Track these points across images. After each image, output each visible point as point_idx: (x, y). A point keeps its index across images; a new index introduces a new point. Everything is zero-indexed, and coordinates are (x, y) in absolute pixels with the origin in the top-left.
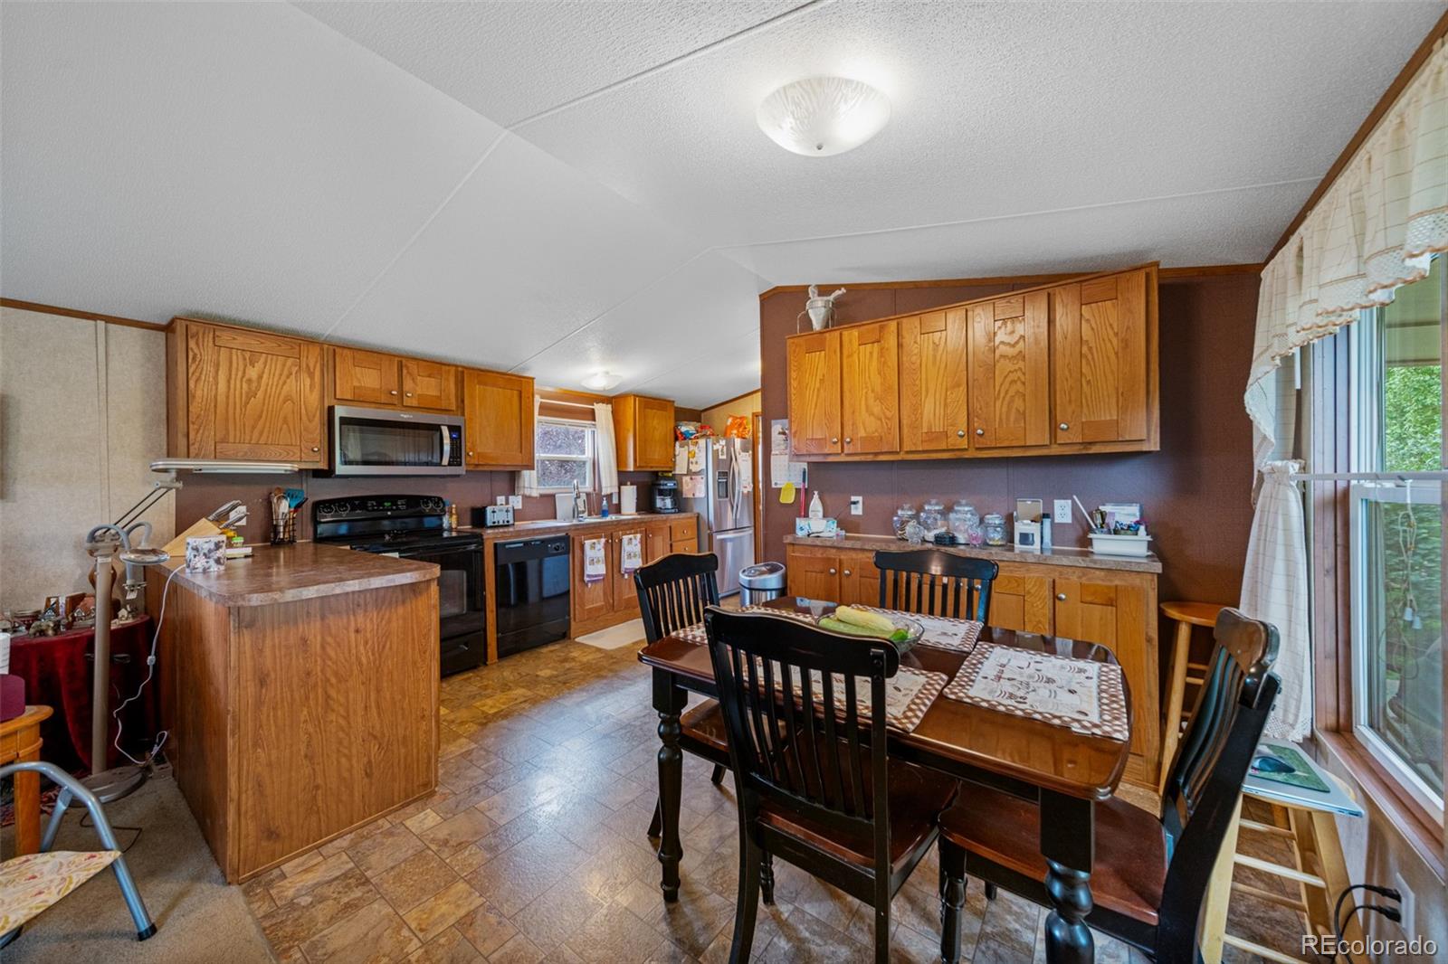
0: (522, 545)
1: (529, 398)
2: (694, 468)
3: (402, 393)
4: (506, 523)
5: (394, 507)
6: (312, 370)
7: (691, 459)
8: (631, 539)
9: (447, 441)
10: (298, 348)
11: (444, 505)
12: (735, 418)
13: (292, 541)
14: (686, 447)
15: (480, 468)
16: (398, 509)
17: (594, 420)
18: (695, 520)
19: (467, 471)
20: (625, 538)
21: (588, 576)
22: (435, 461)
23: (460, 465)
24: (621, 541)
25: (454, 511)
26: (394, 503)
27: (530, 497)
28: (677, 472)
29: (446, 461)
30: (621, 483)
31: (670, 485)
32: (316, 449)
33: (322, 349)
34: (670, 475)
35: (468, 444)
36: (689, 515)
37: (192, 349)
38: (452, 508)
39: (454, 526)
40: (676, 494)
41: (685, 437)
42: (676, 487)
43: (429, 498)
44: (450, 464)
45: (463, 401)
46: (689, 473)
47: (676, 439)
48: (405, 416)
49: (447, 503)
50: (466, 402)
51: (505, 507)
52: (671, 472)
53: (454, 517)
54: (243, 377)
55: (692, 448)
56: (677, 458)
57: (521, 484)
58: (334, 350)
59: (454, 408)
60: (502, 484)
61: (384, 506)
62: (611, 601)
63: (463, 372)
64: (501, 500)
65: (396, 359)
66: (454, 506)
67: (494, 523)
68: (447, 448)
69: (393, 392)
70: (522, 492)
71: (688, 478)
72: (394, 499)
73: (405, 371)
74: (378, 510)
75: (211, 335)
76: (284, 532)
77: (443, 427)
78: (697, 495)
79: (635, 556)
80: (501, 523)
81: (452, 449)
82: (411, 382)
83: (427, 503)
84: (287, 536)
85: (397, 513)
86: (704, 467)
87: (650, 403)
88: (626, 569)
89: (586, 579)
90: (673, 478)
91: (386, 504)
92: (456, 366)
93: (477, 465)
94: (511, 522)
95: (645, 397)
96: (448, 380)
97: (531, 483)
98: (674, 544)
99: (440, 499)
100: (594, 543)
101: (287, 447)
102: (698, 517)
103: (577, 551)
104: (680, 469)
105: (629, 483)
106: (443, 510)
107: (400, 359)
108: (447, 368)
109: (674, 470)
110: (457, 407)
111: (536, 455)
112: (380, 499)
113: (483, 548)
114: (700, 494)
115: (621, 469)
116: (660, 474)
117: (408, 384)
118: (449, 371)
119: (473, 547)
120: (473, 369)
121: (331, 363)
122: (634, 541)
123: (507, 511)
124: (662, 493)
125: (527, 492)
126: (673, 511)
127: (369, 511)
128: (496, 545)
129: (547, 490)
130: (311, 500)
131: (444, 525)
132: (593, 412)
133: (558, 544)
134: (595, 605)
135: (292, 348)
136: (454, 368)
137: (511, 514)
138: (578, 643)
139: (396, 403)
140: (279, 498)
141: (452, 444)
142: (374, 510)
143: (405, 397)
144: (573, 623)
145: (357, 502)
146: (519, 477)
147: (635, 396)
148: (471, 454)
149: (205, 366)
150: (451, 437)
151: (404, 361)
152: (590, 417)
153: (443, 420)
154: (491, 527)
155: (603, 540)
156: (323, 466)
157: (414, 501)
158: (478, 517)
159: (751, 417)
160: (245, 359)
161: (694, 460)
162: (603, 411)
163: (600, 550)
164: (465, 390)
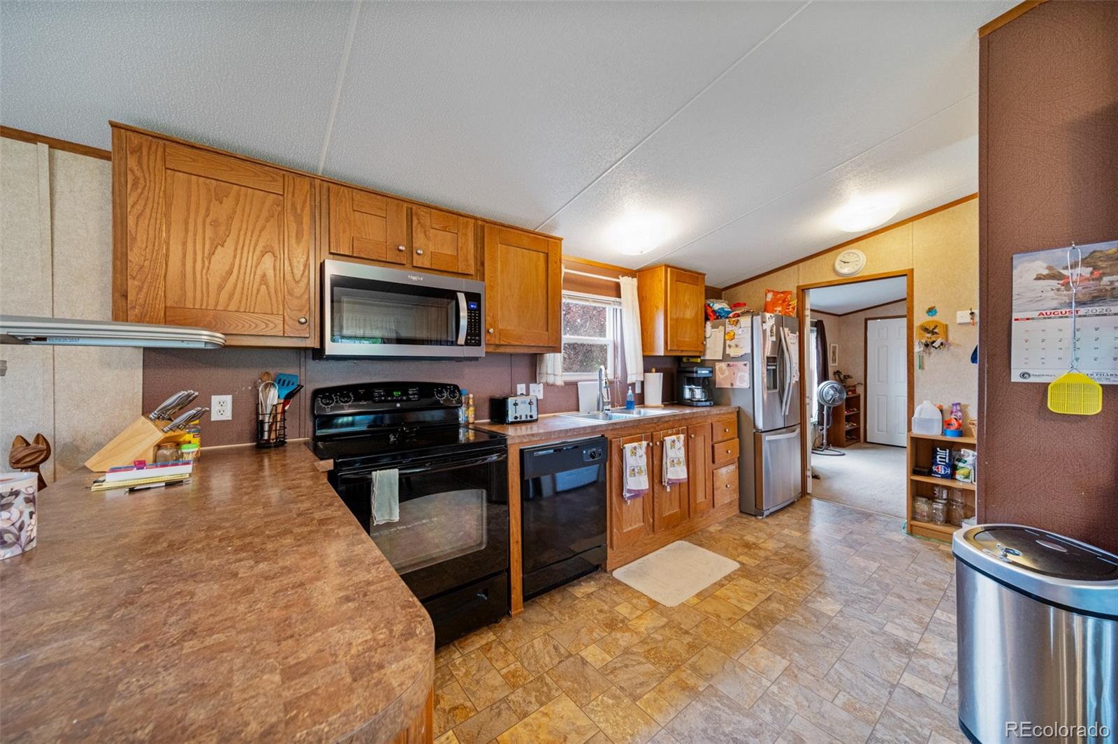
0: (552, 451)
1: (556, 262)
2: (732, 352)
3: (411, 251)
4: (529, 419)
5: (404, 398)
6: (299, 211)
7: (728, 342)
8: (674, 441)
9: (464, 314)
10: (281, 180)
11: (461, 394)
12: (776, 293)
13: (281, 443)
14: (721, 328)
15: (502, 350)
16: (409, 400)
17: (619, 296)
18: (735, 416)
19: (486, 353)
20: (668, 439)
21: (629, 491)
22: (450, 339)
23: (479, 344)
24: (662, 443)
25: (471, 402)
26: (405, 393)
27: (553, 385)
28: (708, 357)
29: (462, 340)
30: (646, 370)
31: (704, 372)
32: (303, 320)
33: (312, 186)
34: (699, 360)
35: (488, 318)
36: (724, 409)
37: (132, 171)
38: (469, 398)
39: (471, 420)
40: (707, 384)
41: (718, 315)
42: (711, 375)
43: (444, 386)
44: (467, 344)
45: (483, 264)
46: (726, 357)
47: (707, 319)
48: (414, 278)
49: (463, 392)
50: (486, 265)
51: (527, 399)
52: (699, 357)
53: (471, 409)
54: (207, 215)
55: (729, 328)
56: (708, 340)
57: (543, 370)
58: (329, 188)
59: (472, 272)
60: (522, 369)
61: (393, 396)
62: (651, 520)
63: (483, 227)
64: (521, 389)
65: (405, 205)
66: (471, 396)
67: (516, 418)
68: (464, 322)
69: (401, 248)
70: (544, 380)
71: (723, 365)
72: (404, 386)
73: (415, 222)
74: (386, 401)
75: (160, 153)
76: (270, 431)
77: (459, 294)
78: (738, 385)
79: (679, 463)
80: (524, 418)
81: (469, 323)
82: (423, 235)
83: (441, 392)
84: (273, 436)
85: (409, 405)
86: (749, 351)
87: (684, 275)
88: (669, 479)
89: (627, 495)
90: (703, 364)
91: (395, 393)
92: (476, 219)
93: (498, 346)
94: (535, 418)
95: (677, 268)
96: (465, 235)
97: (554, 367)
98: (716, 445)
99: (456, 387)
100: (635, 448)
101: (267, 317)
102: (738, 412)
103: (615, 457)
104: (713, 351)
105: (654, 370)
106: (460, 402)
107: (410, 206)
108: (466, 219)
109: (704, 355)
110: (477, 270)
111: (564, 337)
112: (389, 387)
113: (507, 457)
114: (742, 382)
115: (647, 354)
116: (685, 360)
117: (419, 239)
118: (467, 225)
119: (494, 457)
120: (495, 223)
121: (324, 204)
122: (677, 443)
123: (530, 403)
124: (691, 381)
125: (551, 380)
126: (708, 403)
127: (374, 402)
128: (522, 451)
129: (571, 377)
130: (309, 388)
131: (460, 419)
132: (618, 286)
133: (594, 449)
134: (634, 527)
135: (274, 180)
136: (473, 220)
137: (534, 407)
138: (619, 583)
139: (404, 262)
140: (266, 386)
141: (470, 317)
142: (381, 401)
143: (415, 255)
144: (609, 550)
145: (361, 391)
146: (541, 361)
147: (667, 266)
148: (491, 330)
149: (151, 195)
150: (469, 309)
151: (414, 207)
152: (614, 293)
153: (461, 285)
154: (512, 423)
155: (644, 443)
156: (313, 343)
157: (427, 389)
158: (498, 409)
159: (795, 291)
160: (209, 191)
161: (733, 343)
162: (629, 285)
163: (641, 456)
164: (486, 248)
